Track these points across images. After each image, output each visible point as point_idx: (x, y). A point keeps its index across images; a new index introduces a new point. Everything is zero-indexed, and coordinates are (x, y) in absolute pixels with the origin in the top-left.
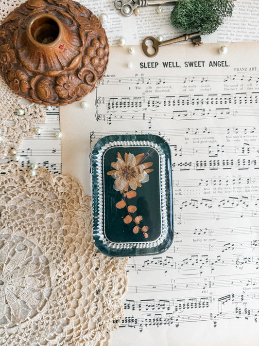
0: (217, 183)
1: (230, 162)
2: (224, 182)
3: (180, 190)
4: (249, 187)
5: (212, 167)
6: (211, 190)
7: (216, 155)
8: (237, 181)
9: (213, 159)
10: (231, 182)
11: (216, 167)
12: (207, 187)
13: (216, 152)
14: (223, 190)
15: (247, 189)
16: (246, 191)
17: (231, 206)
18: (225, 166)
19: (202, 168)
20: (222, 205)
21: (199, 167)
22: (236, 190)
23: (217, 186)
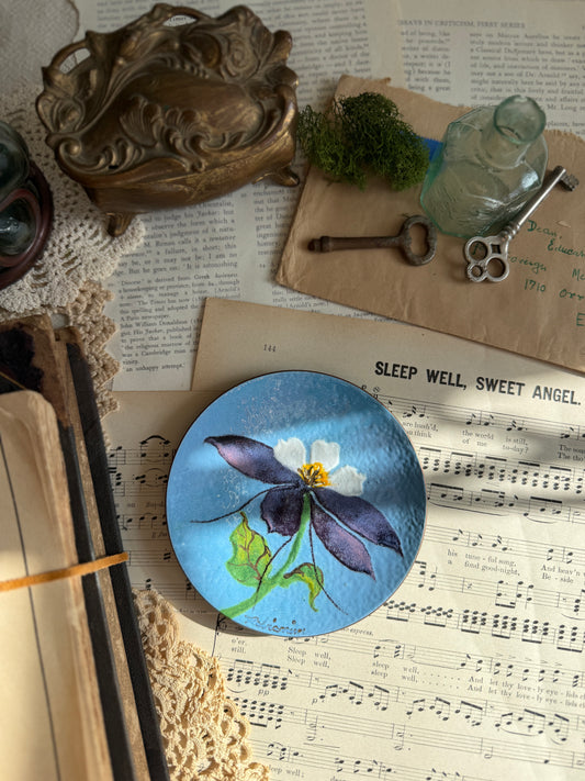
0: (503, 669)
1: (540, 626)
2: (518, 671)
3: (415, 670)
4: (574, 695)
5: (498, 631)
6: (486, 684)
7: (512, 606)
8: (549, 676)
9: (503, 612)
10: (534, 675)
11: (506, 632)
12: (478, 676)
13: (514, 599)
14: (514, 691)
15: (571, 700)
16: (568, 704)
17: (526, 731)
18: (528, 635)
19: (476, 627)
20: (504, 725)
21: (467, 626)
22: (544, 695)
23: (501, 678)
